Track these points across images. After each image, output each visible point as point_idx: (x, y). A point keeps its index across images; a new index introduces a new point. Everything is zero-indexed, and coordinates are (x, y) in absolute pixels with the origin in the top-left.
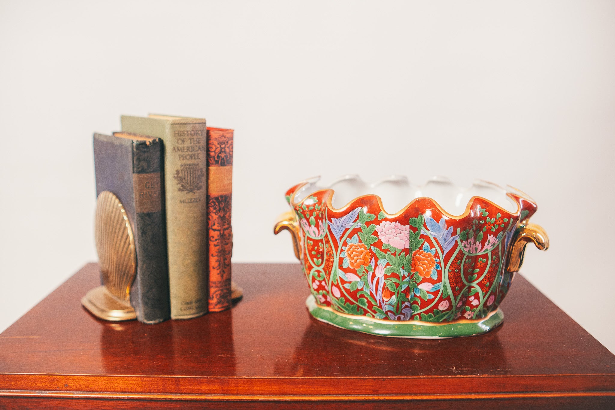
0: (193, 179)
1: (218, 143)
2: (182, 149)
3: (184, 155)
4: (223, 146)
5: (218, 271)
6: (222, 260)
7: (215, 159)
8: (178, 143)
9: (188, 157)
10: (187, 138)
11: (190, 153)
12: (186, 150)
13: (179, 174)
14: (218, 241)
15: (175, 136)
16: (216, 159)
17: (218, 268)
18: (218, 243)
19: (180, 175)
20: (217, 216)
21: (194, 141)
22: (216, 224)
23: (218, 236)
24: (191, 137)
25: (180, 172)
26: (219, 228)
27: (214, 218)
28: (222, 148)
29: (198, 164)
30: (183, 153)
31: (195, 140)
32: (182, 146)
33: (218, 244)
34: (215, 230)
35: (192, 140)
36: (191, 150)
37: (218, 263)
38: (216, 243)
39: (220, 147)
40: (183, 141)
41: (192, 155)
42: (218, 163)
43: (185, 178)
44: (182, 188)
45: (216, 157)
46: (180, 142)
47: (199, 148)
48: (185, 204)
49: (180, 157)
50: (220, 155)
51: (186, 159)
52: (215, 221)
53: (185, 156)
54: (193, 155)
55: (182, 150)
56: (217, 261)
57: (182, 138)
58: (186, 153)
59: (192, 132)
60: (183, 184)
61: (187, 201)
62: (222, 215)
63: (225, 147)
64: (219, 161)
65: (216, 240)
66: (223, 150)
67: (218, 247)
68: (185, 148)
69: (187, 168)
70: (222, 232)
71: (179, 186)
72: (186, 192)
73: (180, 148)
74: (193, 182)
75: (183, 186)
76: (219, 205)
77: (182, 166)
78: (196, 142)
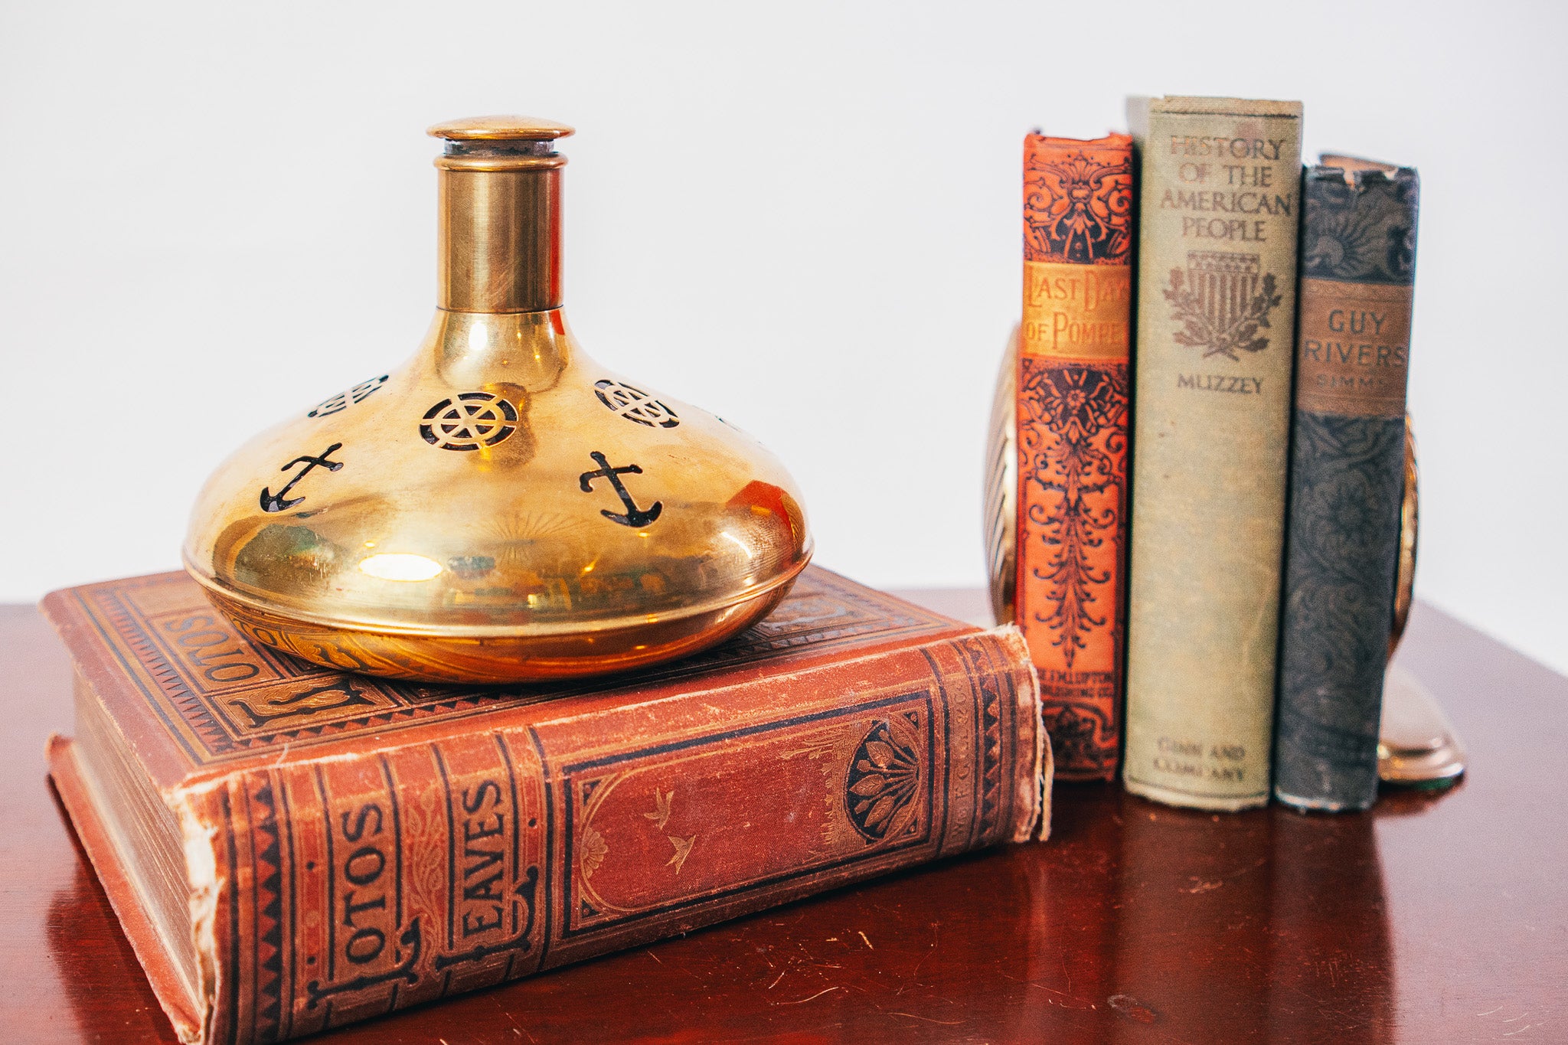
0: (1233, 310)
1: (1062, 182)
2: (1197, 198)
3: (1204, 219)
4: (1079, 193)
5: (1056, 635)
6: (1070, 595)
7: (1049, 234)
8: (1182, 176)
9: (1217, 228)
10: (1215, 163)
11: (1227, 216)
12: (1209, 205)
13: (1182, 283)
14: (1056, 526)
15: (1174, 152)
16: (1054, 236)
17: (1055, 621)
18: (1057, 531)
19: (1186, 287)
20: (1055, 436)
21: (1243, 175)
22: (1054, 466)
23: (1058, 507)
24: (1230, 160)
25: (1185, 278)
26: (1061, 479)
27: (1046, 443)
28: (1073, 201)
29: (1255, 259)
30: (1198, 214)
31: (1250, 171)
32: (1197, 187)
33: (1058, 537)
34: (1047, 485)
35: (1237, 173)
36: (1229, 207)
37: (1054, 604)
38: (1048, 530)
39: (1070, 194)
40: (1201, 172)
41: (1231, 222)
42: (1062, 249)
43: (1200, 301)
44: (1188, 333)
45: (1053, 229)
46: (1191, 174)
47: (1264, 202)
48: (1196, 391)
49: (1186, 228)
50: (1068, 222)
51: (1211, 234)
52: (1049, 453)
53: (1203, 223)
54: (1236, 225)
55: (1195, 201)
56: (1053, 595)
57: (1199, 160)
58: (1210, 215)
59: (1238, 144)
60: (1194, 319)
61: (1204, 383)
62: (1074, 436)
63: (1089, 197)
64: (1064, 242)
65: (1051, 520)
66: (1080, 206)
67: (1057, 548)
68: (1209, 197)
69: (1209, 265)
70: (1073, 496)
71: (1180, 325)
72: (1202, 349)
73: (1187, 196)
74: (1234, 320)
75: (1190, 325)
76: (1065, 397)
77: (1192, 256)
78: (1249, 180)
